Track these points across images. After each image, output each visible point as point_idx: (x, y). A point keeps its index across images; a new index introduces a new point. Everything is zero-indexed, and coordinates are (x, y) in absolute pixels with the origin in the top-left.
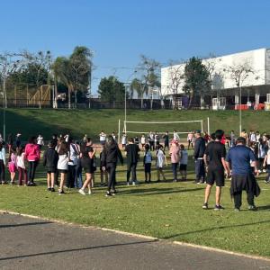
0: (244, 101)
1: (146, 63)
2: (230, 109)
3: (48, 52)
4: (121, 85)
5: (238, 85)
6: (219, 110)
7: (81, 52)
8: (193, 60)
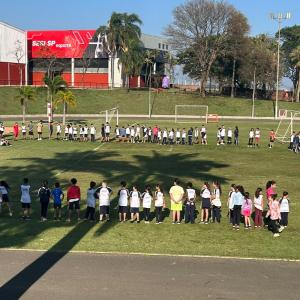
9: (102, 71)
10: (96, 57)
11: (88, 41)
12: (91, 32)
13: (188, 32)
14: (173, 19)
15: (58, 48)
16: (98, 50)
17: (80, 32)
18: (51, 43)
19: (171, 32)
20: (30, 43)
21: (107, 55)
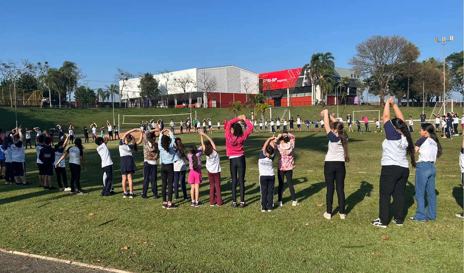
0: (180, 103)
1: (122, 74)
2: (171, 107)
3: (46, 63)
4: (92, 92)
5: (185, 91)
6: (163, 108)
7: (69, 66)
8: (147, 75)
9: (307, 94)
10: (303, 86)
11: (298, 76)
12: (300, 69)
13: (368, 61)
14: (356, 52)
15: (279, 83)
16: (305, 81)
17: (292, 70)
18: (274, 80)
19: (355, 62)
20: (261, 81)
21: (311, 84)
